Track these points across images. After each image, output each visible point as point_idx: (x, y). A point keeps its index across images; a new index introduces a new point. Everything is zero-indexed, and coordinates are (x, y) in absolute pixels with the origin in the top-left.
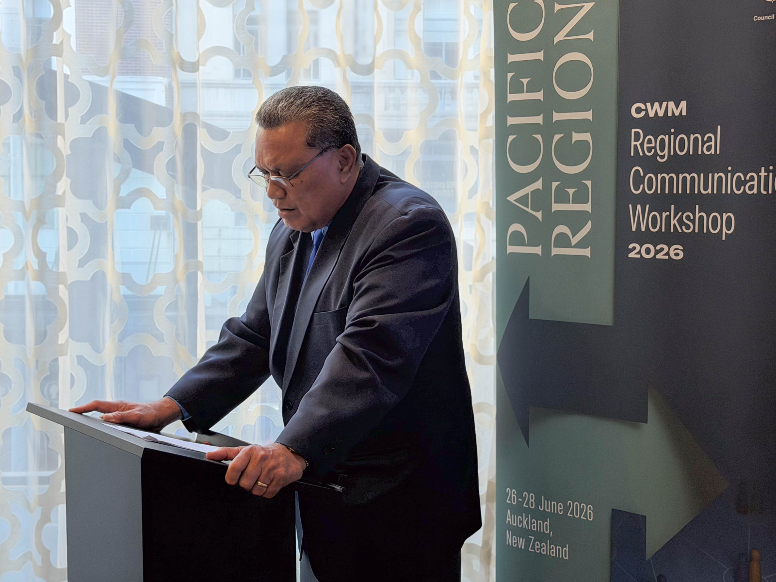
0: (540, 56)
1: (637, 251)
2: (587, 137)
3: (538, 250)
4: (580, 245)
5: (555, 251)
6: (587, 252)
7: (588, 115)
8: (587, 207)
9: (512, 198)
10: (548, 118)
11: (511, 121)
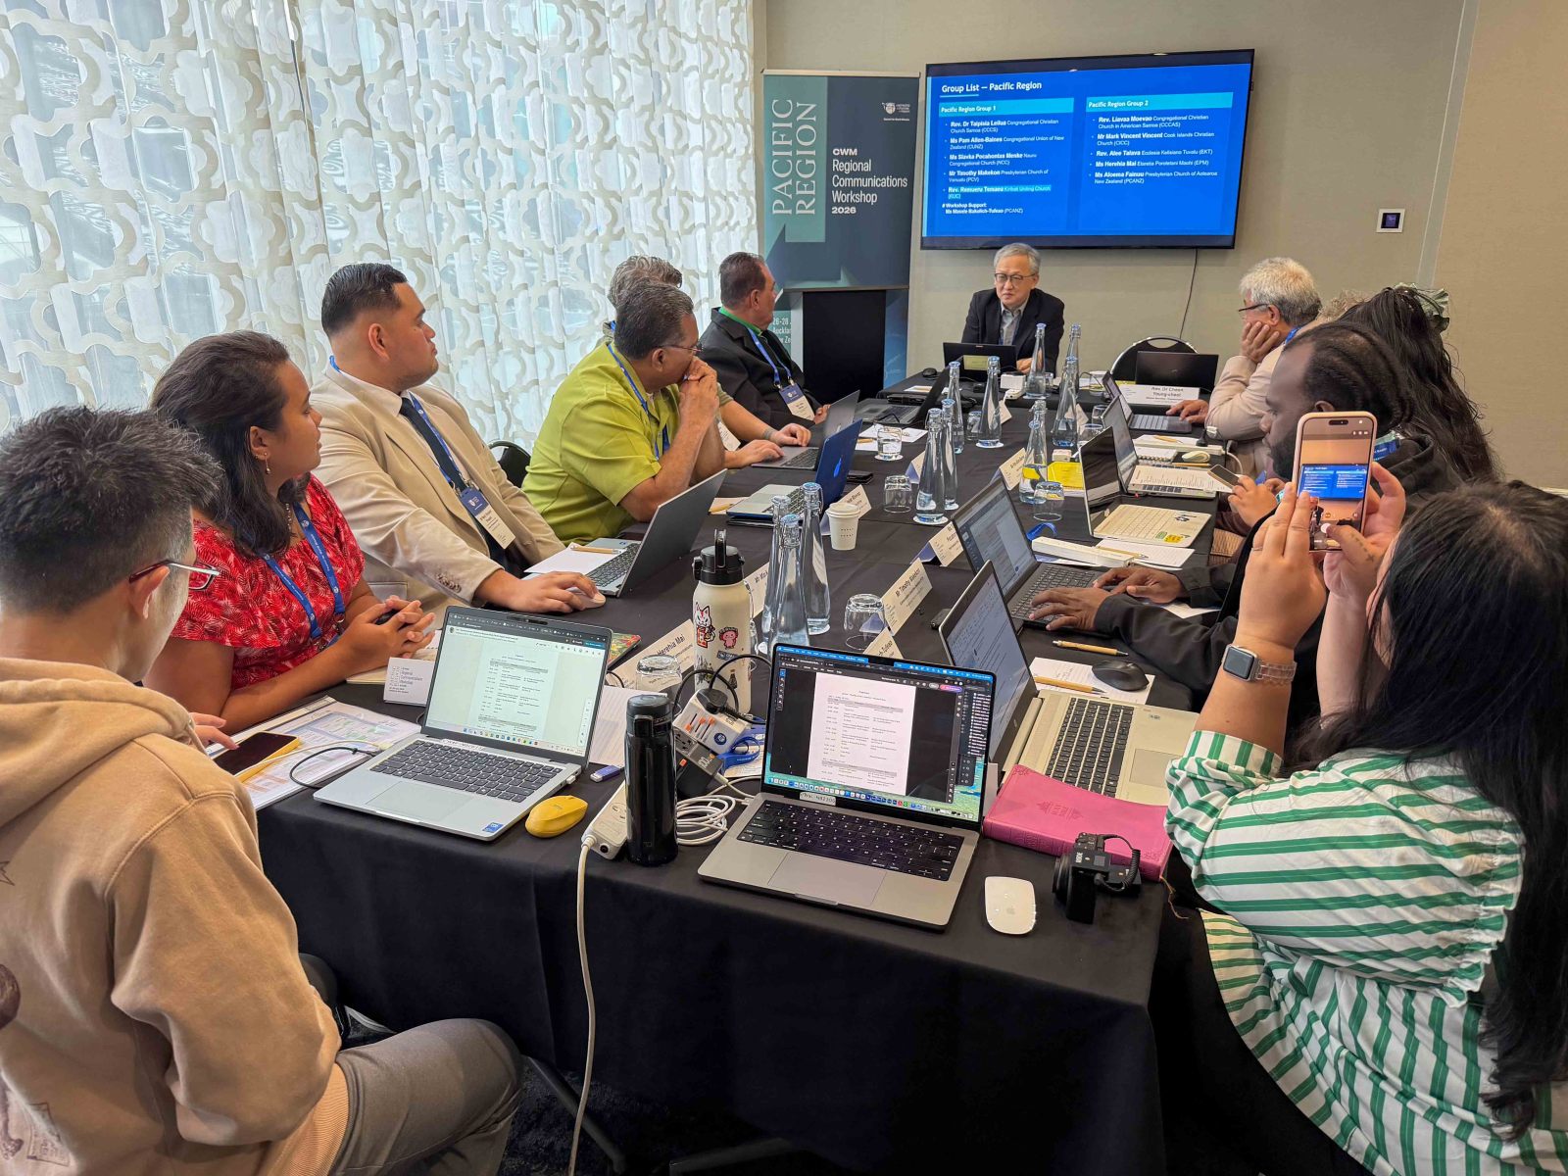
0: (790, 125)
1: (836, 210)
2: (813, 162)
3: (790, 212)
4: (810, 209)
5: (798, 212)
6: (813, 212)
7: (813, 153)
8: (813, 192)
9: (776, 189)
10: (794, 153)
11: (775, 153)
